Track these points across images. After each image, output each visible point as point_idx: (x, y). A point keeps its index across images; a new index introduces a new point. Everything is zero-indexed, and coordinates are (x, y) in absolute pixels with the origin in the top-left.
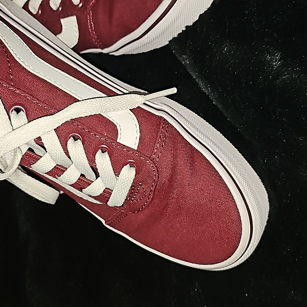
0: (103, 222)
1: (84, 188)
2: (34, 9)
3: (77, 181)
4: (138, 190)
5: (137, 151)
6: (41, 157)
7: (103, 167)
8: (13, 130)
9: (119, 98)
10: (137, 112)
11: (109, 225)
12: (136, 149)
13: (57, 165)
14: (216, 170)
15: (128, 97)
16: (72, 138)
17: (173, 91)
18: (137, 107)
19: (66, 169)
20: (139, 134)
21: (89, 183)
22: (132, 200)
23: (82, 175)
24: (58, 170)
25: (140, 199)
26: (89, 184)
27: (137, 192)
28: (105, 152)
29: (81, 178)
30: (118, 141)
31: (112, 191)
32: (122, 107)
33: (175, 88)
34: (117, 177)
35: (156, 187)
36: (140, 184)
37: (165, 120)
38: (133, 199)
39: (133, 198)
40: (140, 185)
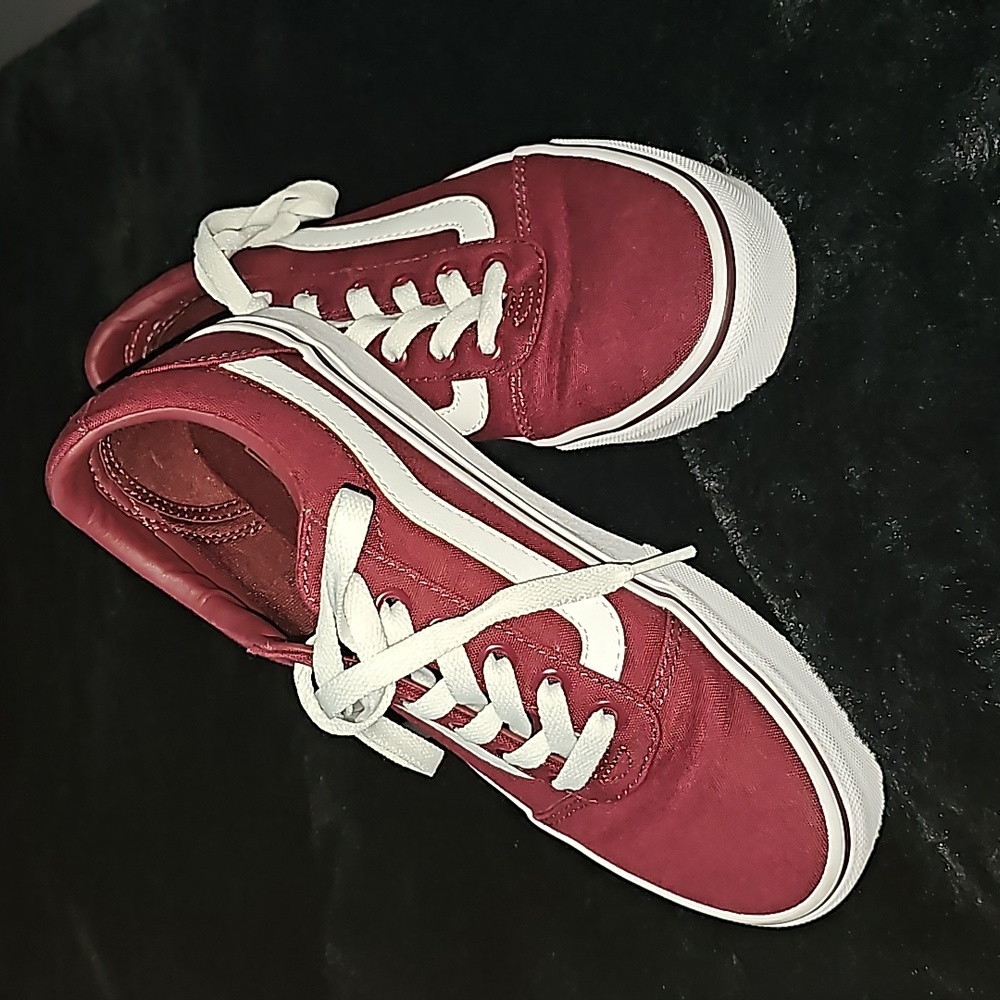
0: (529, 813)
1: (509, 752)
2: (394, 354)
3: (496, 738)
4: (616, 759)
5: (620, 683)
6: (428, 689)
7: (552, 715)
8: (388, 646)
9: (584, 574)
10: (619, 599)
11: (541, 821)
12: (617, 679)
13: (458, 705)
14: (777, 725)
15: (600, 570)
16: (491, 655)
17: (690, 552)
18: (618, 590)
19: (476, 714)
20: (623, 647)
21: (519, 742)
22: (603, 779)
23: (505, 726)
24: (461, 715)
25: (620, 777)
26: (520, 745)
27: (614, 764)
28: (556, 682)
29: (503, 732)
30: (582, 662)
31: (565, 760)
32: (588, 592)
33: (691, 547)
34: (578, 735)
35: (655, 756)
36: (623, 748)
37: (674, 617)
38: (604, 776)
39: (606, 773)
40: (622, 750)
